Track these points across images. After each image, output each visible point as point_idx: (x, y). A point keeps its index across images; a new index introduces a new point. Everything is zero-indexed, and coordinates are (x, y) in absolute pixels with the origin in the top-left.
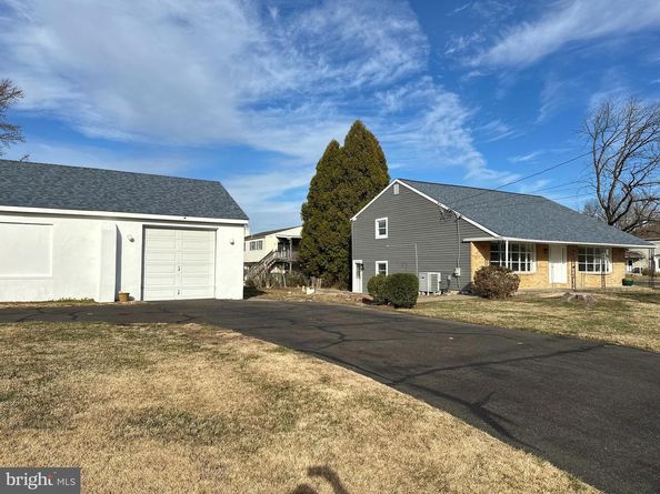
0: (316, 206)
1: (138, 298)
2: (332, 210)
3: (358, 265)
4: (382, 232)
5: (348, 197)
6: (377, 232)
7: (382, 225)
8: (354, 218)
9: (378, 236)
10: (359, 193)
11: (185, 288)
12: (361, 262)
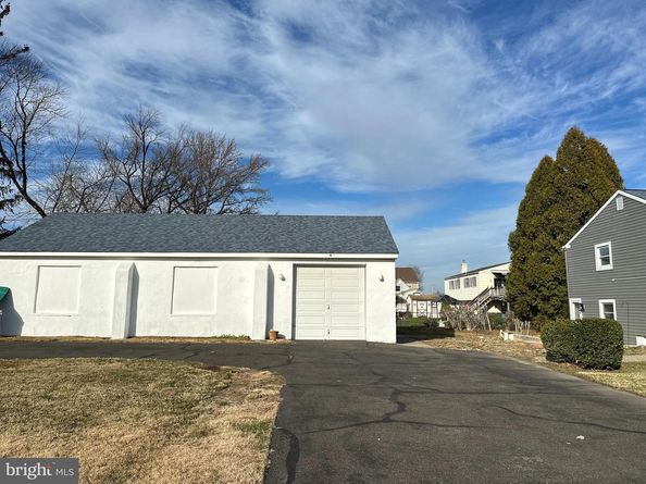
0: (524, 234)
1: (288, 337)
2: (543, 237)
3: (577, 304)
4: (605, 261)
5: (562, 221)
6: (599, 262)
7: (604, 251)
8: (568, 246)
9: (599, 266)
10: (578, 214)
11: (336, 328)
12: (579, 300)
